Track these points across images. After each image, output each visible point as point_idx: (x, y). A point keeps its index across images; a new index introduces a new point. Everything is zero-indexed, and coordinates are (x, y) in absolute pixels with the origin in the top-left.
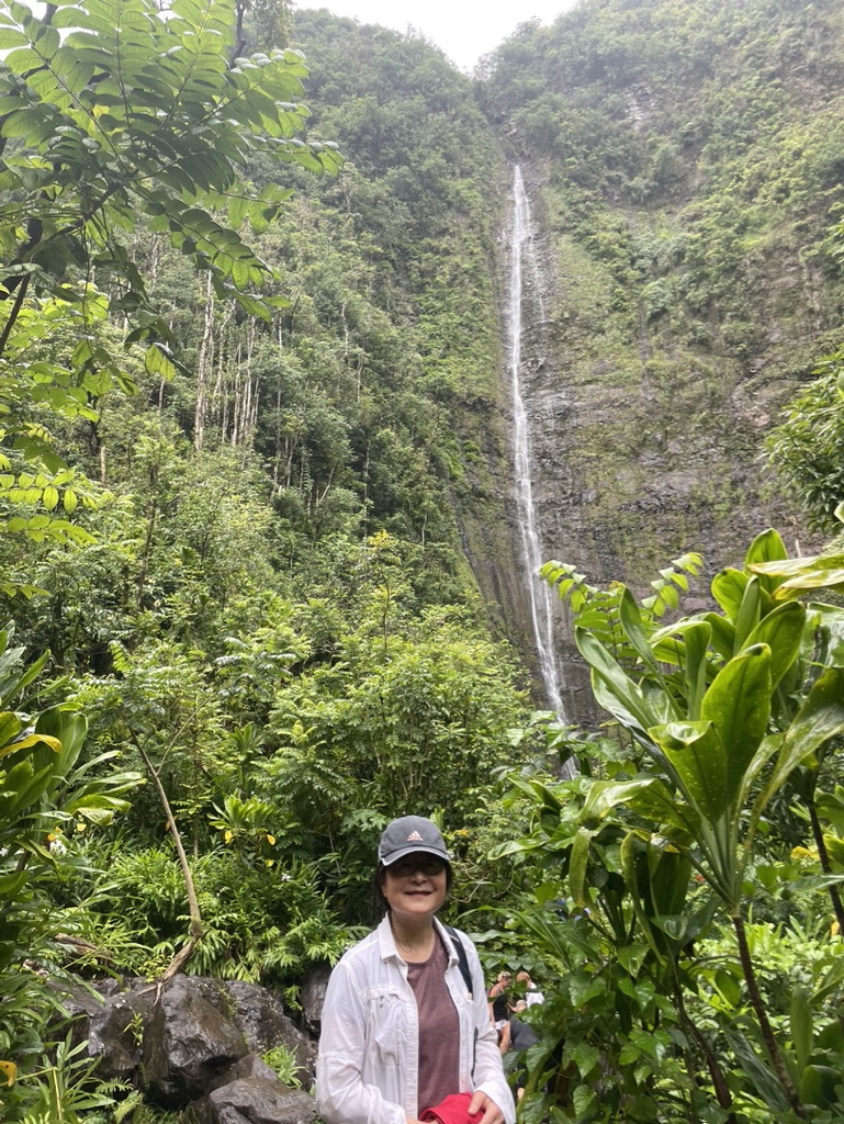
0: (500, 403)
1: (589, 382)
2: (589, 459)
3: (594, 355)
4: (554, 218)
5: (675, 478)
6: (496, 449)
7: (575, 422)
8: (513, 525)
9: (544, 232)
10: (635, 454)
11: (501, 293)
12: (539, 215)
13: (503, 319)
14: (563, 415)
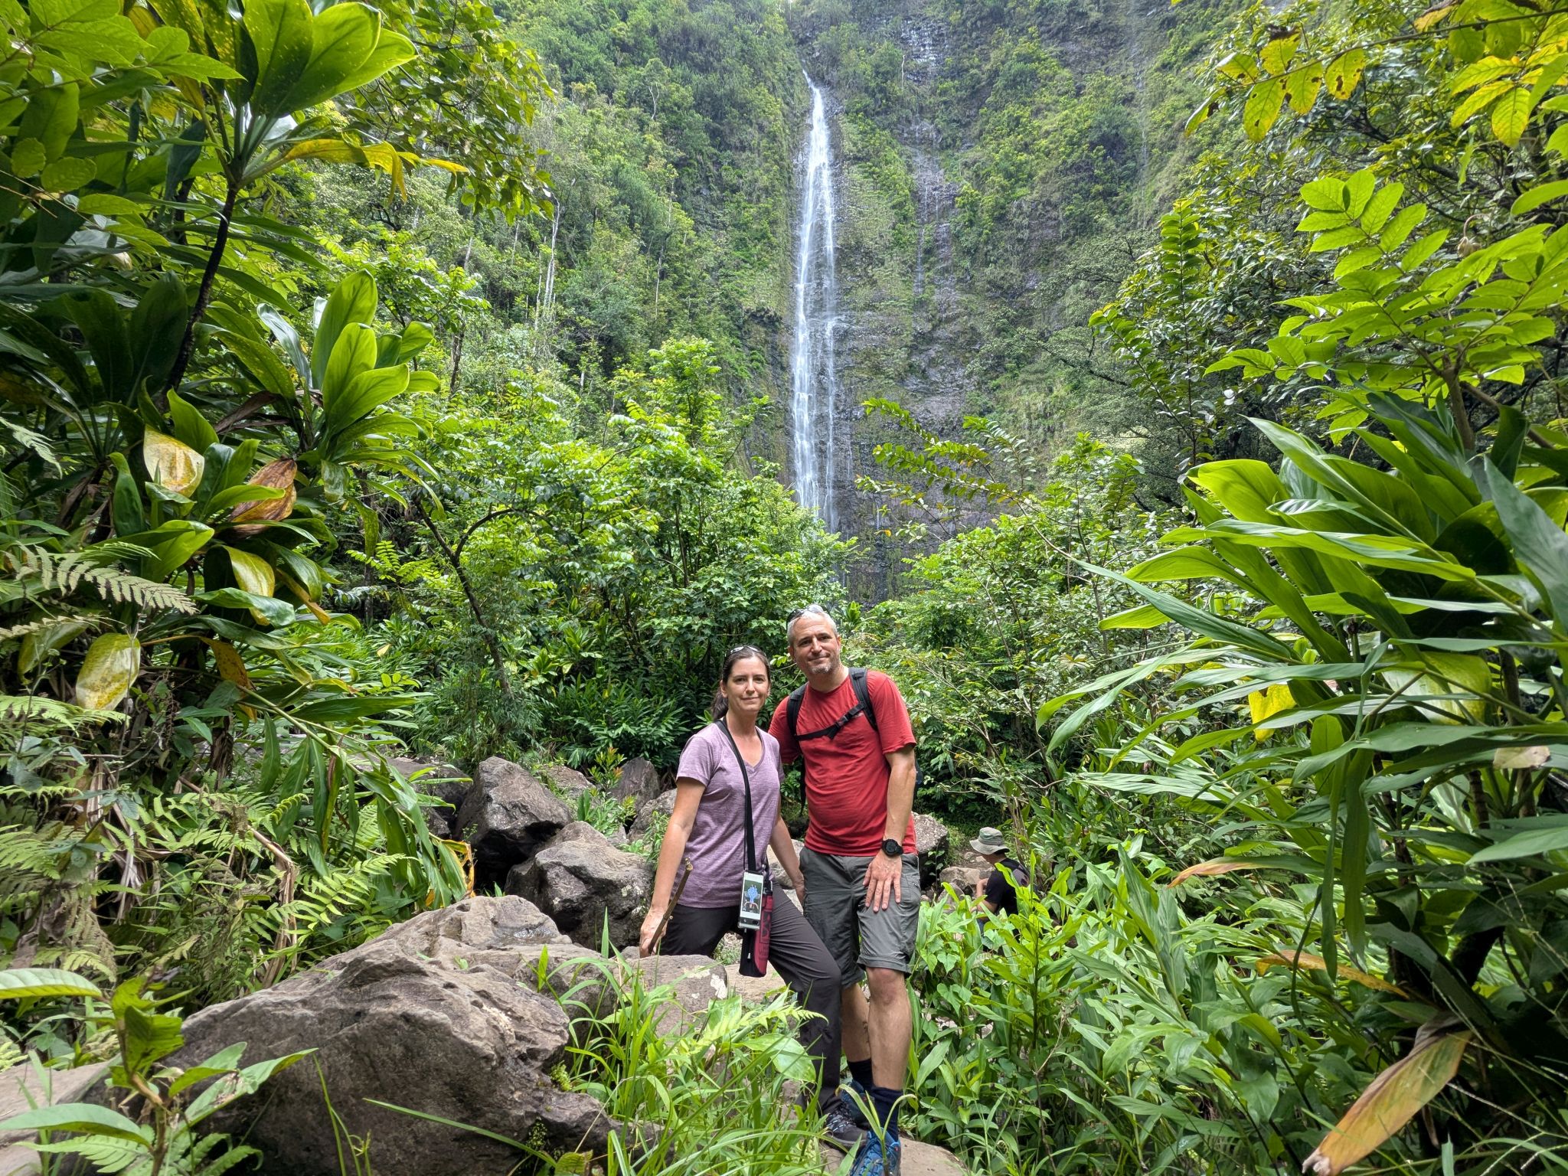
0: (786, 320)
2: (862, 380)
4: (847, 146)
5: (934, 402)
6: (780, 363)
7: (852, 344)
8: (789, 434)
9: (840, 159)
10: (901, 380)
11: (794, 214)
12: (835, 144)
13: (796, 239)
14: (842, 336)
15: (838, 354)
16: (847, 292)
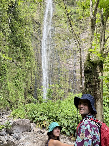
1: (58, 27)
2: (56, 39)
3: (59, 23)
5: (70, 45)
8: (41, 46)
10: (64, 40)
14: (53, 31)
15: (52, 34)
16: (54, 23)
